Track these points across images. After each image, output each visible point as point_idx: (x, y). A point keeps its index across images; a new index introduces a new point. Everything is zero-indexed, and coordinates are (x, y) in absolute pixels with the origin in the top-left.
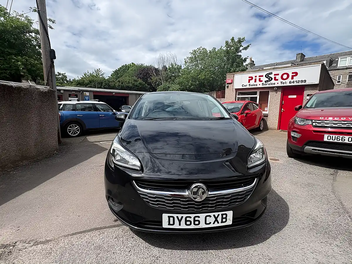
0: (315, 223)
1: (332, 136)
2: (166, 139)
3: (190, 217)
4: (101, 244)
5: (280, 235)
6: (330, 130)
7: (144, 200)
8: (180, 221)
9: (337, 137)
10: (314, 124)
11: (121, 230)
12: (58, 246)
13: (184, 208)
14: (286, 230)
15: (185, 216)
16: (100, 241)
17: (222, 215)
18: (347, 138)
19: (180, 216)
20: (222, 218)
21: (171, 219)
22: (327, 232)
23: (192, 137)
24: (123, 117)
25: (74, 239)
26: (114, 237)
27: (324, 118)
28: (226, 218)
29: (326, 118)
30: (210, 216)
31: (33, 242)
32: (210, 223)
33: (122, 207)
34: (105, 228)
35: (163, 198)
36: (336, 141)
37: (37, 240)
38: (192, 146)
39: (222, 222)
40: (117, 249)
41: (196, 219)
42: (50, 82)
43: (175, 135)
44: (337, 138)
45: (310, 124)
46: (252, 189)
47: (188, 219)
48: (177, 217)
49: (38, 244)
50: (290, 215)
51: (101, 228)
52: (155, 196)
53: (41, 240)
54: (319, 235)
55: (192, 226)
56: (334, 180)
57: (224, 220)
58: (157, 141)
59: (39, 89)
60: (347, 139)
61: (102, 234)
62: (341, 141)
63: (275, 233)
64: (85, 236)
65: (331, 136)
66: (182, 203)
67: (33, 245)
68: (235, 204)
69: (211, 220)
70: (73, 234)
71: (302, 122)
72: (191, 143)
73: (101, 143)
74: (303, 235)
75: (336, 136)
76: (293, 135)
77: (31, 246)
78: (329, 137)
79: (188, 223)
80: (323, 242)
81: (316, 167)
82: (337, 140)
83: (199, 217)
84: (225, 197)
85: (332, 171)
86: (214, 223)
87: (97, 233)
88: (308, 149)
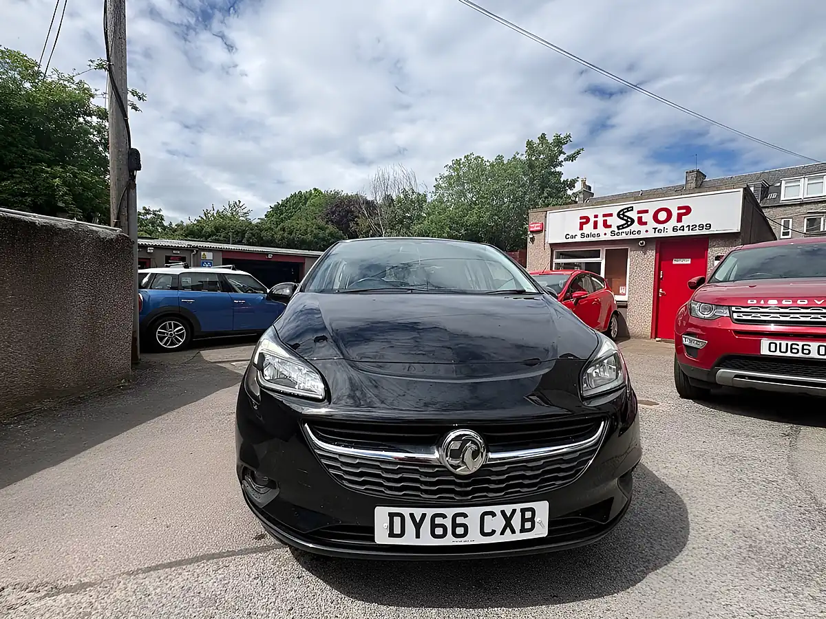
0: (753, 544)
1: (780, 344)
2: (389, 337)
3: (444, 516)
4: (219, 593)
5: (668, 572)
6: (772, 328)
7: (329, 472)
8: (418, 526)
9: (792, 345)
10: (735, 316)
11: (272, 560)
12: (108, 598)
13: (426, 492)
14: (684, 561)
15: (430, 512)
16: (216, 584)
17: (523, 511)
18: (814, 346)
19: (418, 512)
20: (524, 520)
21: (397, 520)
22: (786, 566)
23: (450, 333)
24: (288, 291)
25: (150, 582)
26: (253, 577)
27: (758, 302)
28: (532, 520)
29: (762, 302)
30: (493, 514)
31: (46, 588)
32: (494, 532)
33: (276, 492)
34: (233, 553)
35: (378, 468)
36: (789, 354)
37: (59, 582)
38: (449, 352)
39: (523, 530)
40: (260, 604)
41: (459, 520)
42: (123, 219)
43: (412, 327)
44: (792, 349)
45: (725, 315)
46: (594, 448)
47: (438, 521)
48: (412, 515)
49: (58, 594)
50: (692, 525)
51: (220, 555)
52: (358, 461)
53: (69, 583)
54: (766, 572)
55: (449, 541)
56: (792, 447)
57: (528, 525)
58: (368, 340)
59: (97, 232)
60: (814, 350)
61: (222, 570)
62: (800, 355)
63: (656, 567)
64: (180, 574)
65: (778, 342)
66: (423, 479)
67: (45, 596)
68: (554, 484)
69: (496, 523)
70: (150, 569)
71: (706, 313)
72: (447, 344)
73: (234, 363)
74: (726, 573)
75: (790, 343)
76: (687, 343)
77: (41, 598)
78: (773, 346)
79: (439, 531)
80: (777, 589)
81: (747, 419)
82: (791, 352)
83: (465, 516)
84: (530, 465)
85: (786, 427)
86: (502, 533)
87: (211, 566)
88: (724, 375)
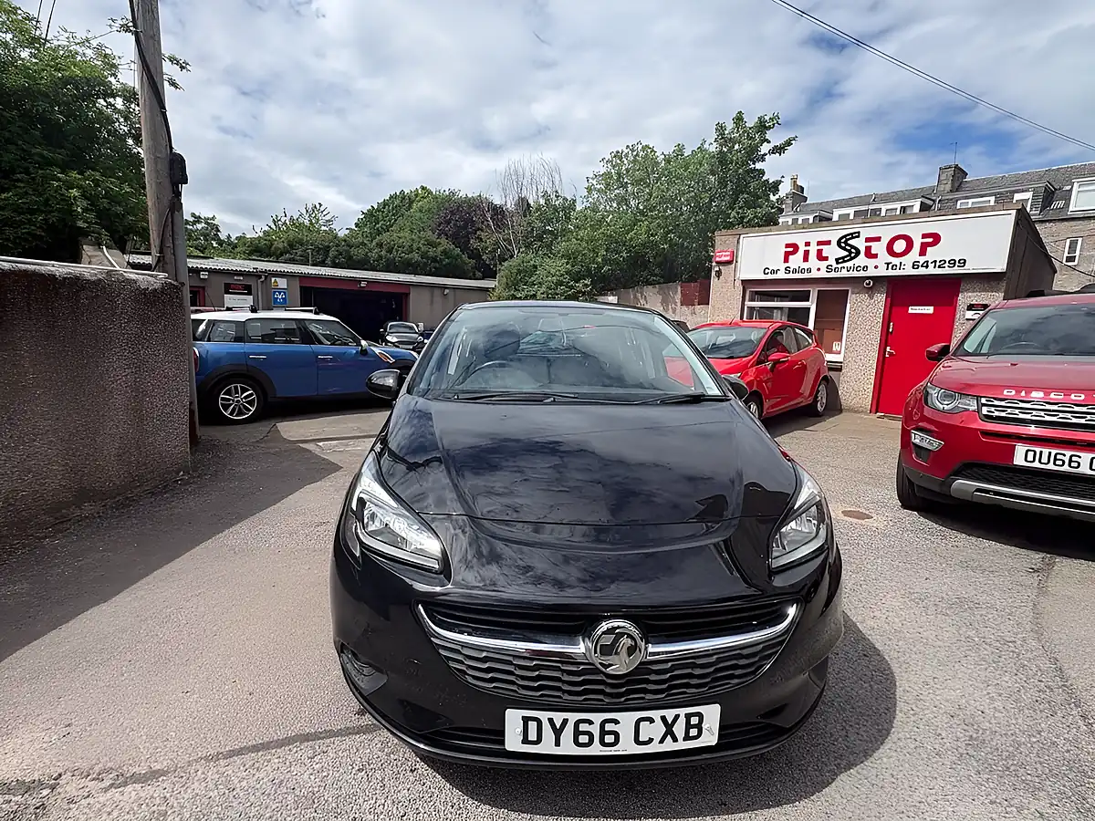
0: (975, 735)
1: (1041, 452)
2: (522, 464)
3: (591, 723)
4: (316, 789)
5: (865, 772)
6: (1033, 430)
7: (449, 667)
8: (558, 733)
9: (1056, 454)
10: (985, 410)
11: (379, 745)
12: (186, 792)
13: (570, 693)
14: (886, 757)
15: (573, 717)
16: (312, 777)
17: (688, 716)
18: (1085, 457)
19: (558, 717)
20: (689, 726)
21: (533, 726)
22: (1012, 768)
23: (600, 458)
24: (391, 381)
25: (235, 770)
26: (357, 768)
27: (1018, 392)
28: (699, 727)
29: (1023, 394)
30: (651, 720)
31: (111, 776)
32: (651, 740)
33: (383, 680)
34: (331, 734)
35: (510, 663)
36: (1051, 466)
37: (124, 768)
38: (599, 489)
39: (687, 737)
40: (366, 806)
41: (608, 727)
42: (169, 256)
43: (551, 449)
44: (1055, 459)
45: (971, 408)
46: (784, 637)
47: (583, 727)
48: (551, 720)
49: (125, 784)
50: (900, 705)
51: (315, 737)
52: (484, 654)
53: (136, 770)
54: (987, 776)
55: (596, 750)
56: (1042, 590)
57: (693, 732)
58: (494, 468)
59: (135, 282)
60: (1084, 463)
61: (319, 757)
62: (1066, 468)
63: (849, 766)
64: (269, 761)
65: (1038, 450)
66: (566, 678)
67: (111, 786)
68: (729, 683)
69: (654, 730)
70: (232, 754)
71: (946, 402)
72: (597, 476)
73: (321, 444)
74: (936, 776)
75: (1054, 452)
76: (917, 441)
77: (106, 790)
78: (1030, 455)
79: (584, 739)
80: (998, 801)
81: (986, 543)
82: (1055, 464)
83: (616, 722)
84: (700, 662)
85: (1036, 557)
86: (662, 741)
87: (305, 750)
88: (963, 488)
